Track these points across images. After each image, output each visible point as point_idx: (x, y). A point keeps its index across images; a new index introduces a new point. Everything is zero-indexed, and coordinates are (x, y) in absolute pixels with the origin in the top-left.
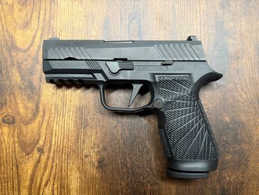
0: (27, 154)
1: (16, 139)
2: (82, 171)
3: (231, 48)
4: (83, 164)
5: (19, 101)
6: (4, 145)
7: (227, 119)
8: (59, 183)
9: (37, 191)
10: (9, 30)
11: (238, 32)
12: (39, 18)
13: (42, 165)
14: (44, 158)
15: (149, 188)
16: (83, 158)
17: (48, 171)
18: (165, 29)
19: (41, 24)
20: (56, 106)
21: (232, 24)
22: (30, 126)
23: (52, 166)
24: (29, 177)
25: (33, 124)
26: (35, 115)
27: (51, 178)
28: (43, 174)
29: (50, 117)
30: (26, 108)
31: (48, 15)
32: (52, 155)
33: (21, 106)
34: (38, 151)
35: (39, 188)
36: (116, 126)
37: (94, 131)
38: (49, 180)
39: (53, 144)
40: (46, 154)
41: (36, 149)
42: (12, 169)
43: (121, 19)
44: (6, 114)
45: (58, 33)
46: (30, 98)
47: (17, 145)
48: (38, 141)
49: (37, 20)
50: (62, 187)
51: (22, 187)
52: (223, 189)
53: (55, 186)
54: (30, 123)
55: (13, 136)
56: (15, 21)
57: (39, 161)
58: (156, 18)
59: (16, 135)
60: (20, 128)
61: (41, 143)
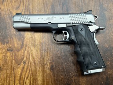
0: (18, 65)
1: (13, 58)
2: (43, 72)
3: (107, 16)
4: (44, 68)
5: (15, 41)
6: (8, 61)
7: (107, 46)
8: (33, 78)
9: (23, 81)
10: (10, 10)
11: (109, 9)
12: (23, 5)
13: (25, 69)
14: (26, 66)
15: (74, 78)
16: (44, 65)
17: (28, 72)
18: (78, 8)
19: (24, 7)
20: (32, 43)
21: (106, 5)
22: (19, 52)
23: (30, 69)
24: (19, 75)
25: (21, 51)
26: (22, 47)
27: (29, 75)
28: (26, 74)
29: (29, 48)
30: (18, 44)
31: (27, 4)
32: (30, 65)
33: (15, 43)
34: (23, 63)
35: (24, 80)
36: (58, 51)
37: (48, 53)
38: (28, 76)
39: (30, 59)
40: (27, 64)
41: (22, 62)
42: (12, 72)
43: (59, 4)
44: (9, 47)
45: (32, 11)
46: (19, 39)
47: (14, 61)
48: (23, 58)
49: (22, 6)
50: (34, 79)
51: (16, 80)
52: (107, 78)
53: (31, 79)
54: (20, 51)
55: (12, 57)
56: (13, 6)
57: (24, 68)
58: (74, 4)
59: (13, 56)
60: (15, 53)
61: (25, 59)
